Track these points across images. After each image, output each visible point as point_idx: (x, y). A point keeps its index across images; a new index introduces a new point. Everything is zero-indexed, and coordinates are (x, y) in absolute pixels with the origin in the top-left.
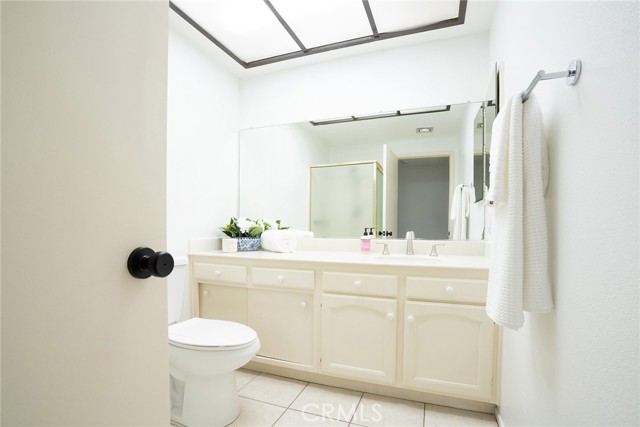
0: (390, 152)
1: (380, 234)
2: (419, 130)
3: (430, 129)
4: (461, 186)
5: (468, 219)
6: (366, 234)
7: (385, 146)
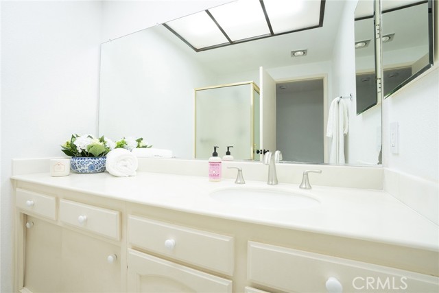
0: (267, 76)
1: (258, 152)
2: (293, 53)
3: (304, 52)
4: (338, 98)
5: (346, 137)
6: (215, 154)
7: (261, 68)
